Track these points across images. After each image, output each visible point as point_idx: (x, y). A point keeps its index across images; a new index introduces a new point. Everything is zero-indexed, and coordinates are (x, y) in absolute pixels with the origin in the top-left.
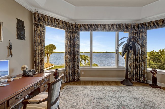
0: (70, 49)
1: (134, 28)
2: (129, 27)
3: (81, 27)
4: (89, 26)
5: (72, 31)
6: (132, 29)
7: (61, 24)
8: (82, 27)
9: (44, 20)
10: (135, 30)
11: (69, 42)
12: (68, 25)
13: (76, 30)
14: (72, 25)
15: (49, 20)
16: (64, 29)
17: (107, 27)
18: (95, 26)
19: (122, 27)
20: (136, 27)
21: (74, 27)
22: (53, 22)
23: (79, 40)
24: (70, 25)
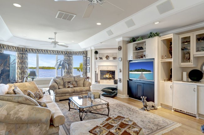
0: (21, 65)
1: (66, 53)
2: (64, 53)
3: (29, 50)
4: (36, 51)
5: (22, 53)
6: (65, 54)
7: (15, 49)
8: (31, 50)
9: (4, 47)
10: (67, 55)
11: (19, 60)
12: (19, 49)
13: (25, 52)
14: (22, 48)
15: (7, 47)
16: (16, 52)
17: (49, 52)
18: (41, 51)
19: (59, 52)
20: (67, 53)
21: (24, 50)
22: (9, 48)
23: (27, 59)
24: (21, 48)
